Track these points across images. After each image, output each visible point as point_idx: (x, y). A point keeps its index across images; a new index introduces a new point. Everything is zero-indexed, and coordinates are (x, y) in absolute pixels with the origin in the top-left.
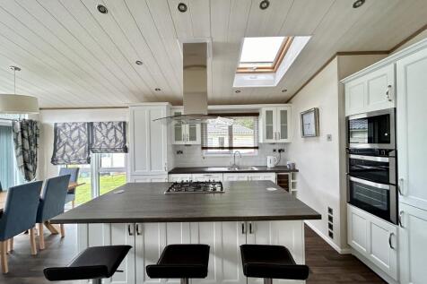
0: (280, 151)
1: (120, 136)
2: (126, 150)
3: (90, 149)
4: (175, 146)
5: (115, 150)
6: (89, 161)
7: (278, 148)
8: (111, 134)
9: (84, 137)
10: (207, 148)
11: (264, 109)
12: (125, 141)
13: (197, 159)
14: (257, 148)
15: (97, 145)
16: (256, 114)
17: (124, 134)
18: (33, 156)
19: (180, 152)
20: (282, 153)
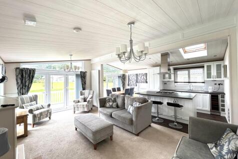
0: (219, 84)
1: (145, 78)
2: (147, 82)
3: (137, 82)
4: (164, 81)
5: (143, 82)
6: (136, 85)
7: (218, 83)
8: (143, 77)
9: (135, 78)
10: (177, 82)
11: (206, 65)
12: (147, 79)
13: (172, 86)
14: (204, 83)
15: (139, 81)
16: (203, 67)
17: (146, 77)
18: (124, 83)
19: (165, 84)
20: (221, 86)
